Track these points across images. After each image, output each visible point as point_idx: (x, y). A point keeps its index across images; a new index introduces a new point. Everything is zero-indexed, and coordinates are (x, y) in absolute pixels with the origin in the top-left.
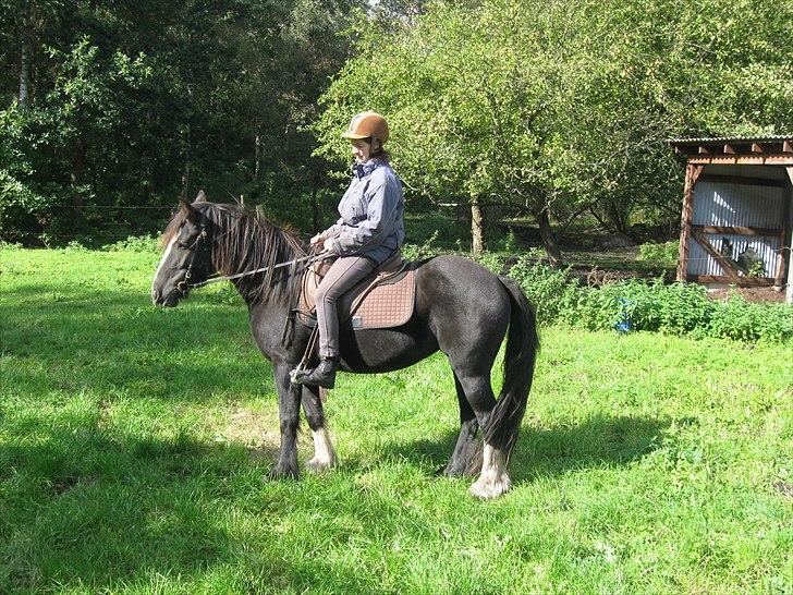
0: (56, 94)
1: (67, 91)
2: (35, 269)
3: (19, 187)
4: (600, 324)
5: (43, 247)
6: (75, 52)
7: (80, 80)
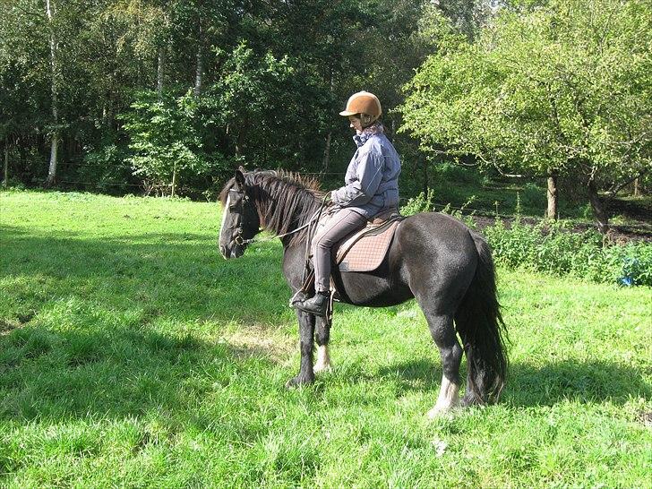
0: (220, 85)
1: (227, 82)
2: (186, 216)
3: (190, 155)
4: (604, 279)
5: (205, 200)
6: (234, 52)
7: (236, 74)
